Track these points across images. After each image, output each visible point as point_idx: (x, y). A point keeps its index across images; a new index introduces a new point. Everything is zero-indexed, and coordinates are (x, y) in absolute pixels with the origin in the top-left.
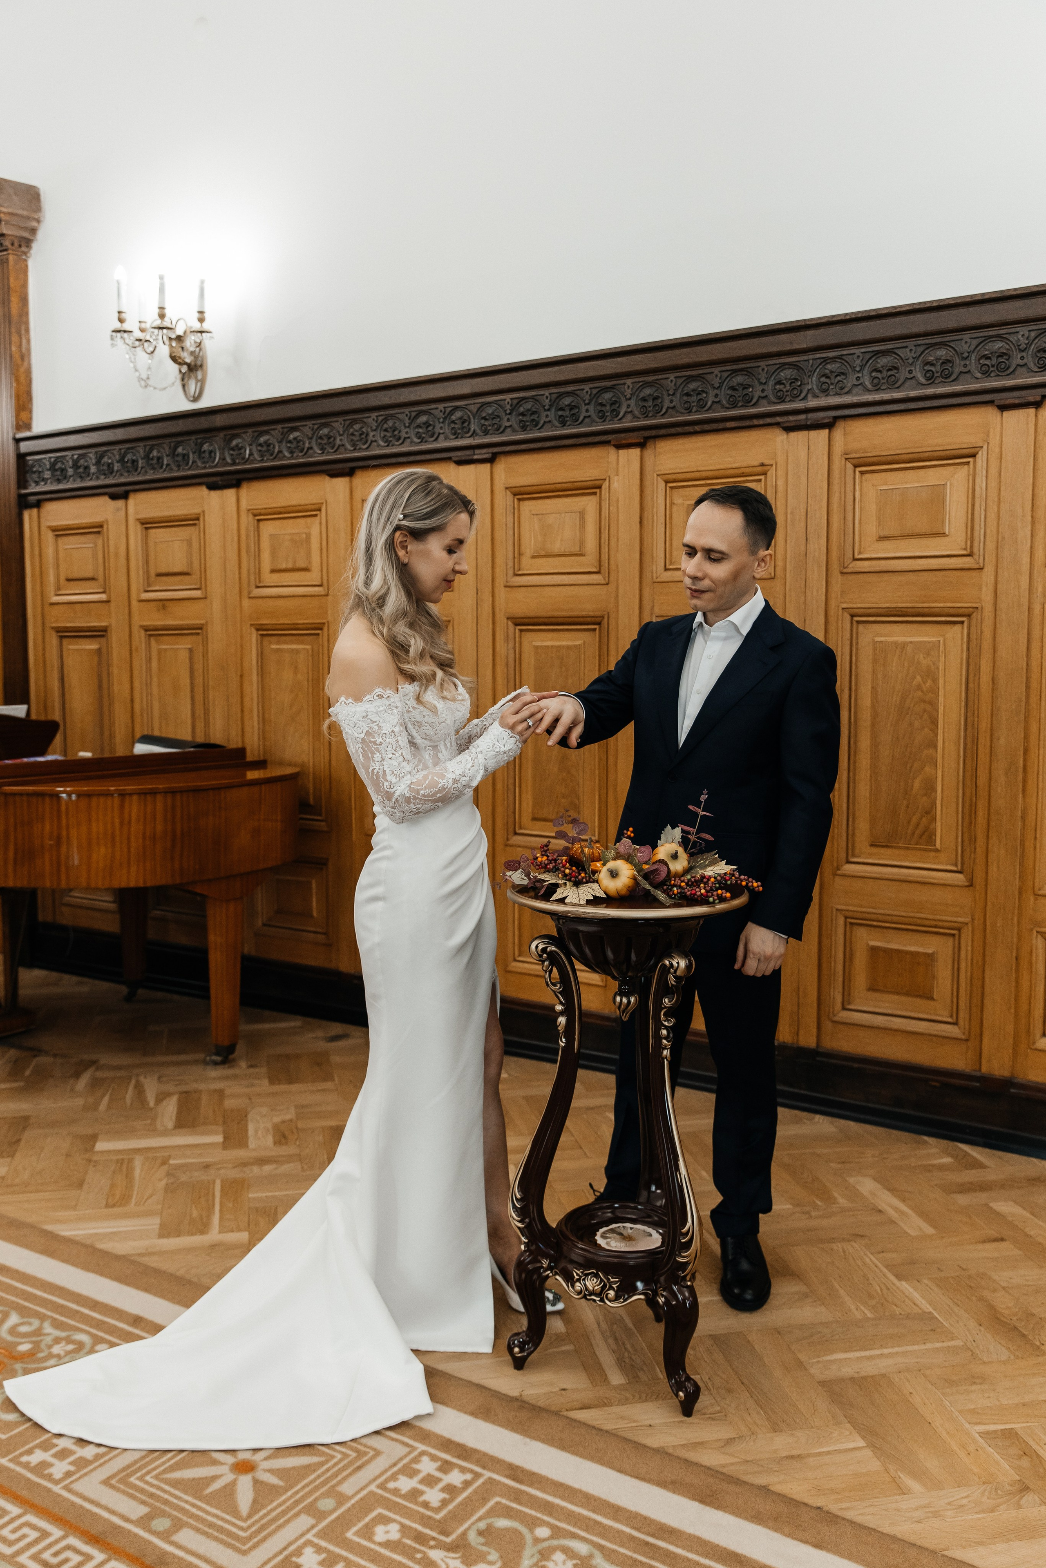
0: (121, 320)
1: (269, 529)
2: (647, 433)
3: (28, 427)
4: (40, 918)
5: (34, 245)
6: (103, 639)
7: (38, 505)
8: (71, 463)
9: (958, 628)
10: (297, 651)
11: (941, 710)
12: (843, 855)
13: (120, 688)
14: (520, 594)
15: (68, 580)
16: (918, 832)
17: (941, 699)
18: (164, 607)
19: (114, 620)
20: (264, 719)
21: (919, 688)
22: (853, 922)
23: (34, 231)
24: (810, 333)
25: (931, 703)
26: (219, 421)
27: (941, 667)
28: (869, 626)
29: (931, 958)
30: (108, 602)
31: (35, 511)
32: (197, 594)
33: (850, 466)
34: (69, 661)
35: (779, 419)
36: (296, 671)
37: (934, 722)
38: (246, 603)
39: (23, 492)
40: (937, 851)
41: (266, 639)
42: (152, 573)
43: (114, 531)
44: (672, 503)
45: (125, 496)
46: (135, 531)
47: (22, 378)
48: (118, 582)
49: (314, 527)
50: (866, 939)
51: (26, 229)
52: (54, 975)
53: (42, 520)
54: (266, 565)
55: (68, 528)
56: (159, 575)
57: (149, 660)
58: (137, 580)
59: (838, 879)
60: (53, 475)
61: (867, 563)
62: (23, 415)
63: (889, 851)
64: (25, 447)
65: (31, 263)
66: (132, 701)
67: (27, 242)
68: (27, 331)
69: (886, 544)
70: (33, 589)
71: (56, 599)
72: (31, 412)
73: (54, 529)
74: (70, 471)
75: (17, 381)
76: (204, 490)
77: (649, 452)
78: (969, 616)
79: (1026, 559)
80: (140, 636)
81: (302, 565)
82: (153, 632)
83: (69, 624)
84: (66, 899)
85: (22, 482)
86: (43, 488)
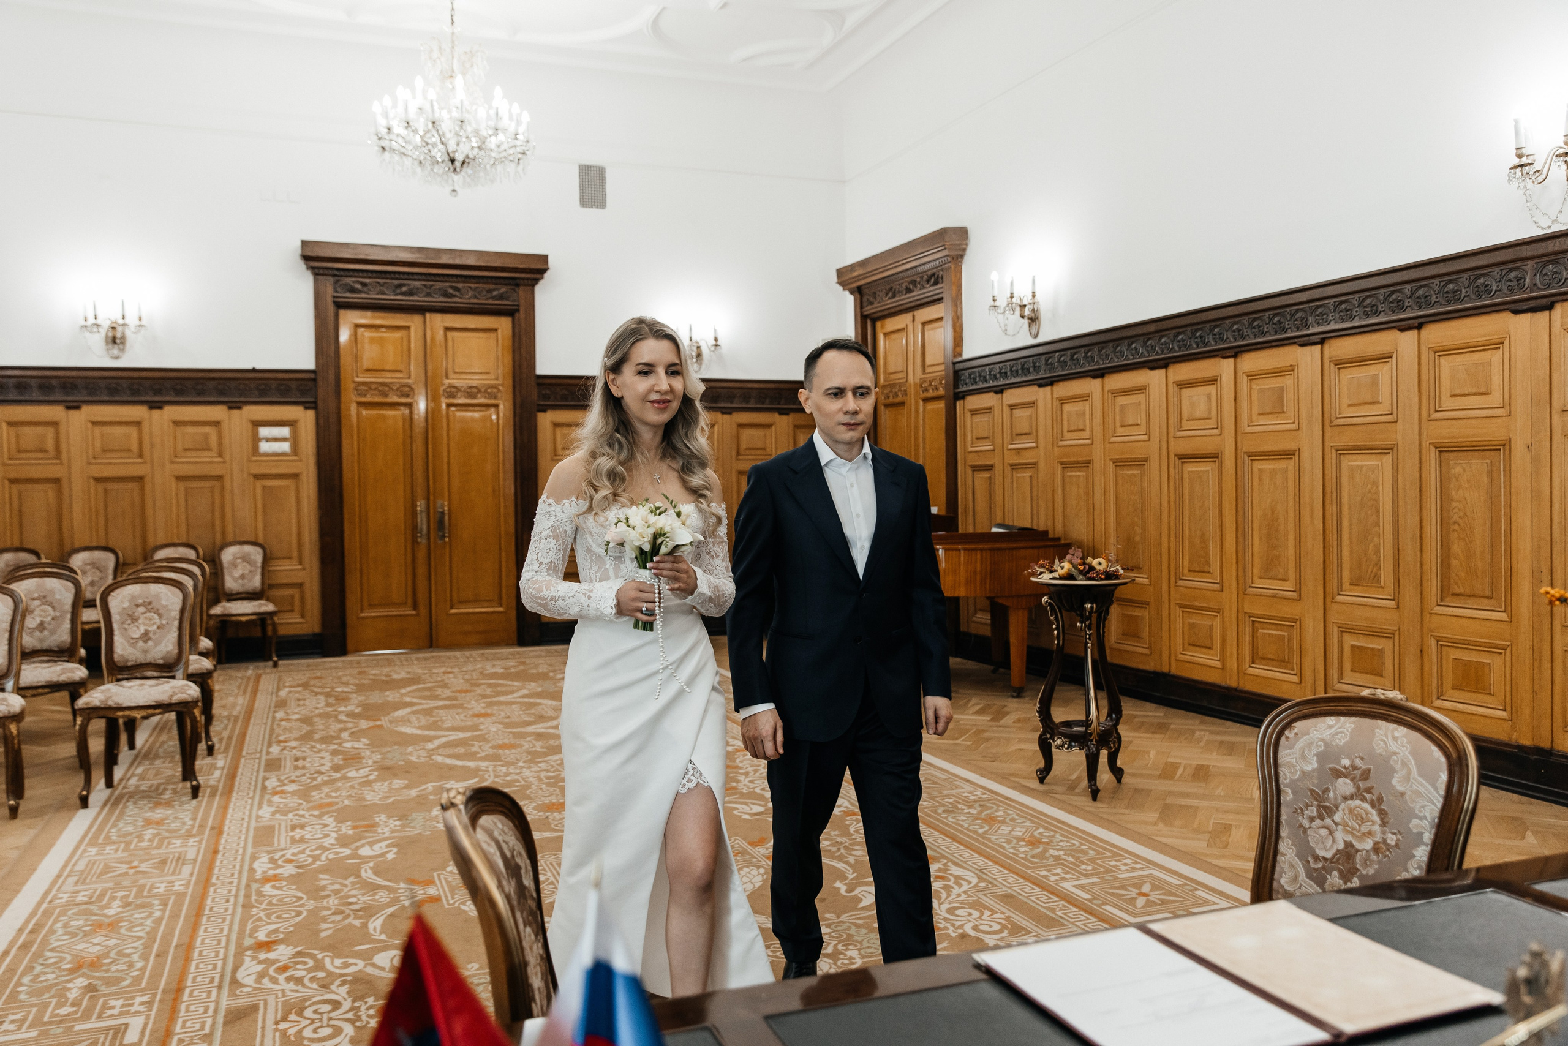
0: (994, 300)
1: (1067, 408)
2: (1236, 350)
3: (961, 355)
5: (966, 257)
6: (991, 472)
7: (963, 398)
8: (978, 375)
9: (1388, 456)
10: (1079, 476)
11: (1381, 504)
12: (1335, 589)
13: (998, 498)
14: (1181, 442)
15: (977, 439)
16: (1372, 576)
17: (1381, 498)
18: (1019, 453)
19: (996, 460)
20: (1064, 516)
21: (1370, 492)
22: (1343, 630)
23: (964, 250)
24: (1308, 292)
25: (1376, 500)
26: (1040, 350)
27: (1381, 479)
28: (1347, 456)
29: (1381, 651)
30: (994, 450)
31: (961, 401)
32: (1033, 445)
33: (1332, 365)
34: (977, 483)
35: (1296, 340)
36: (1078, 487)
37: (1378, 512)
38: (1056, 449)
39: (957, 391)
40: (1382, 587)
41: (1066, 470)
42: (1014, 433)
43: (997, 412)
44: (1251, 388)
45: (1001, 392)
46: (1006, 410)
47: (958, 329)
48: (999, 440)
49: (1087, 406)
50: (1349, 641)
51: (960, 250)
52: (965, 661)
53: (965, 406)
54: (1065, 429)
55: (976, 410)
56: (1017, 435)
57: (1012, 482)
58: (1007, 438)
59: (1333, 604)
60: (971, 381)
61: (1342, 420)
62: (958, 349)
63: (1359, 588)
64: (958, 367)
65: (964, 267)
66: (1004, 505)
67: (962, 256)
68: (961, 303)
69: (1353, 408)
70: (961, 445)
71: (971, 449)
72: (962, 345)
73: (971, 411)
74: (978, 379)
75: (957, 331)
76: (1035, 388)
77: (1239, 360)
78: (1392, 449)
79: (1416, 416)
80: (1008, 469)
81: (1081, 427)
82: (1015, 467)
83: (977, 463)
84: (974, 619)
85: (956, 386)
86: (965, 388)
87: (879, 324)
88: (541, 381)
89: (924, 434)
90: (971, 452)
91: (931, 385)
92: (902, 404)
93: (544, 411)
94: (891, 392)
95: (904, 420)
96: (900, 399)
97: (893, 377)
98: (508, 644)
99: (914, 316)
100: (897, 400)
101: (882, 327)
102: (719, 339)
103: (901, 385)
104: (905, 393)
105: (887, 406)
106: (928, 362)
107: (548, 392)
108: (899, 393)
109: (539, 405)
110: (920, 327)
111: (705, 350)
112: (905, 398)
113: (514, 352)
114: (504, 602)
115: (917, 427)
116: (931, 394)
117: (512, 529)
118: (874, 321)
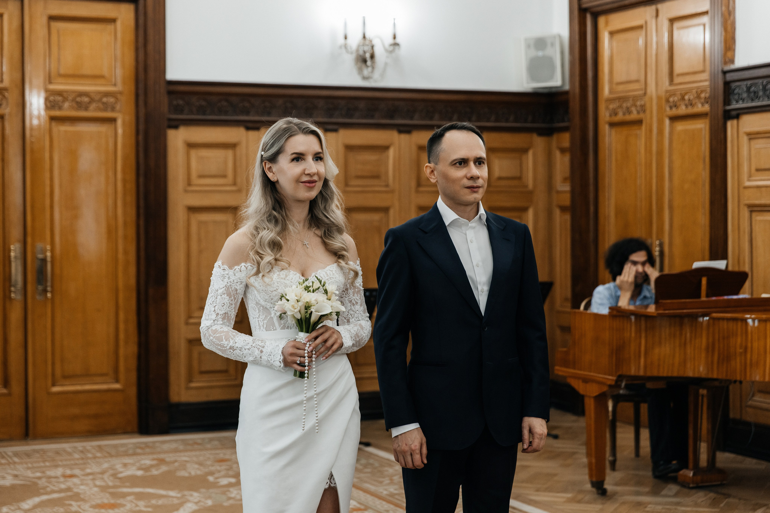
3: (732, 61)
4: (732, 415)
7: (737, 117)
8: (761, 87)
15: (758, 170)
31: (735, 122)
34: (757, 228)
39: (728, 108)
47: (729, 28)
52: (740, 458)
53: (740, 128)
55: (758, 133)
60: (748, 96)
62: (729, 54)
64: (729, 77)
70: (733, 177)
71: (748, 184)
72: (734, 50)
73: (748, 134)
74: (761, 93)
75: (726, 30)
83: (757, 202)
84: (750, 403)
85: (727, 101)
86: (741, 105)
87: (602, 20)
88: (172, 88)
89: (671, 162)
90: (746, 188)
91: (683, 98)
92: (639, 122)
93: (176, 127)
94: (620, 107)
95: (642, 143)
96: (634, 116)
97: (621, 88)
98: (125, 432)
99: (657, 11)
100: (628, 118)
101: (607, 23)
102: (397, 36)
103: (635, 98)
104: (643, 110)
105: (612, 125)
106: (678, 69)
107: (181, 102)
108: (634, 109)
109: (170, 120)
110: (665, 25)
111: (379, 51)
112: (642, 116)
113: (137, 49)
114: (122, 376)
115: (660, 153)
116: (682, 110)
117: (133, 281)
118: (596, 16)
